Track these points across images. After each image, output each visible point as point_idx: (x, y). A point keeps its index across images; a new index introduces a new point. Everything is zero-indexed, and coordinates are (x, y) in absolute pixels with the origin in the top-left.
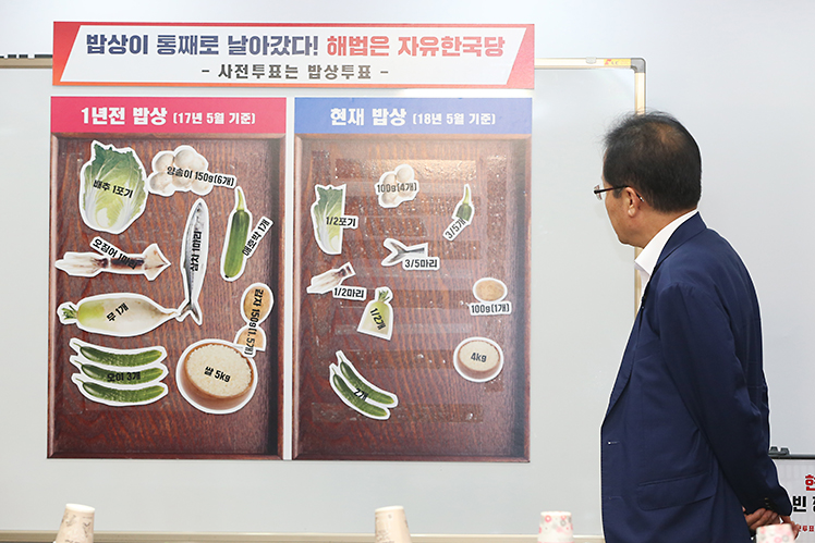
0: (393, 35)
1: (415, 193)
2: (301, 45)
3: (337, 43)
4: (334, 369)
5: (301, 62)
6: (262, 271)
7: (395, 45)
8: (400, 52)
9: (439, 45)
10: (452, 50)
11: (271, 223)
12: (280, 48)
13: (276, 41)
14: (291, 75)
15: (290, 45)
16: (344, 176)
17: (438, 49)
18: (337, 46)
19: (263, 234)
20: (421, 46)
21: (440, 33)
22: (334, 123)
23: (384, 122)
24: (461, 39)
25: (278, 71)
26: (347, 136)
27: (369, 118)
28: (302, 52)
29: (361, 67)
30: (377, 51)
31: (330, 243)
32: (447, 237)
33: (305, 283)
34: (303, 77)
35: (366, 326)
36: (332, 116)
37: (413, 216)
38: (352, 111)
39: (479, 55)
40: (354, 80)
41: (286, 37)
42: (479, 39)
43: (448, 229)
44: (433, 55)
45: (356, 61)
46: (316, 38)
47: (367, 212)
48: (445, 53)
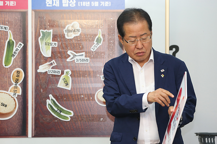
1: (79, 33)
4: (48, 102)
6: (20, 64)
11: (23, 45)
16: (52, 26)
19: (20, 49)
23: (67, 5)
26: (53, 11)
27: (61, 3)
31: (47, 52)
32: (92, 50)
33: (37, 68)
35: (61, 85)
36: (47, 3)
37: (79, 42)
38: (54, 1)
43: (93, 47)
47: (61, 40)
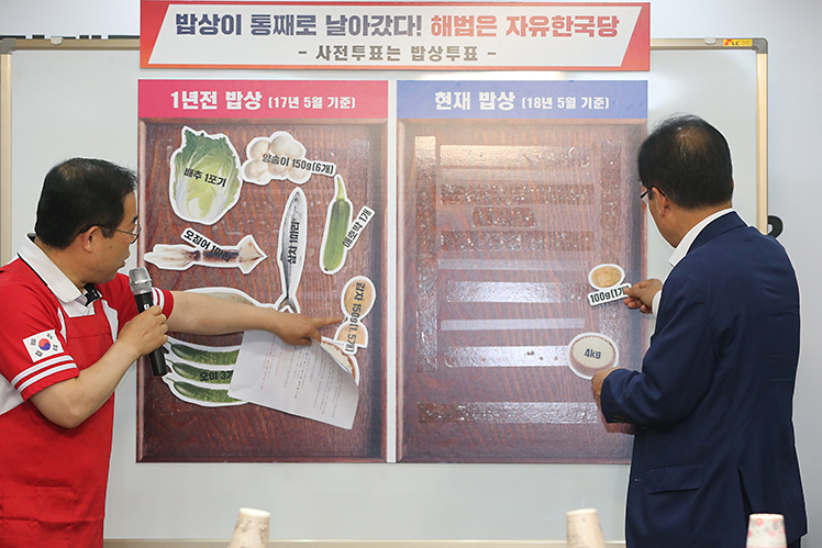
0: (501, 14)
2: (403, 25)
3: (441, 23)
5: (404, 43)
6: (365, 264)
7: (502, 25)
8: (508, 33)
9: (550, 25)
10: (564, 30)
12: (382, 28)
13: (377, 21)
14: (393, 57)
15: (392, 25)
16: (450, 162)
17: (548, 29)
18: (441, 26)
19: (364, 224)
20: (530, 25)
21: (550, 13)
23: (492, 107)
24: (573, 19)
25: (380, 53)
26: (453, 122)
28: (404, 33)
29: (467, 48)
30: (484, 31)
34: (406, 58)
36: (437, 100)
37: (522, 206)
38: (458, 94)
39: (592, 35)
40: (460, 62)
41: (388, 17)
42: (591, 18)
44: (543, 35)
45: (462, 42)
46: (419, 18)
47: (474, 201)
48: (556, 34)
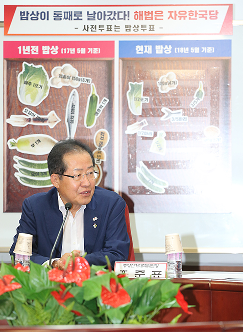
0: (165, 10)
1: (176, 86)
2: (121, 15)
3: (138, 14)
4: (138, 170)
5: (122, 24)
6: (104, 123)
7: (166, 15)
8: (169, 18)
9: (187, 15)
10: (193, 17)
11: (108, 100)
12: (112, 17)
13: (110, 13)
14: (117, 30)
15: (117, 15)
16: (143, 78)
17: (186, 17)
18: (139, 15)
19: (104, 106)
20: (178, 15)
21: (188, 9)
22: (138, 53)
23: (162, 52)
24: (198, 12)
25: (111, 28)
26: (144, 59)
27: (154, 50)
28: (122, 19)
29: (150, 26)
30: (158, 18)
31: (137, 110)
32: (191, 106)
34: (123, 30)
35: (153, 149)
36: (137, 49)
37: (175, 97)
38: (146, 46)
39: (206, 19)
40: (147, 32)
41: (115, 12)
42: (206, 11)
43: (192, 103)
44: (184, 19)
45: (148, 23)
46: (128, 12)
47: (153, 95)
48: (190, 18)
